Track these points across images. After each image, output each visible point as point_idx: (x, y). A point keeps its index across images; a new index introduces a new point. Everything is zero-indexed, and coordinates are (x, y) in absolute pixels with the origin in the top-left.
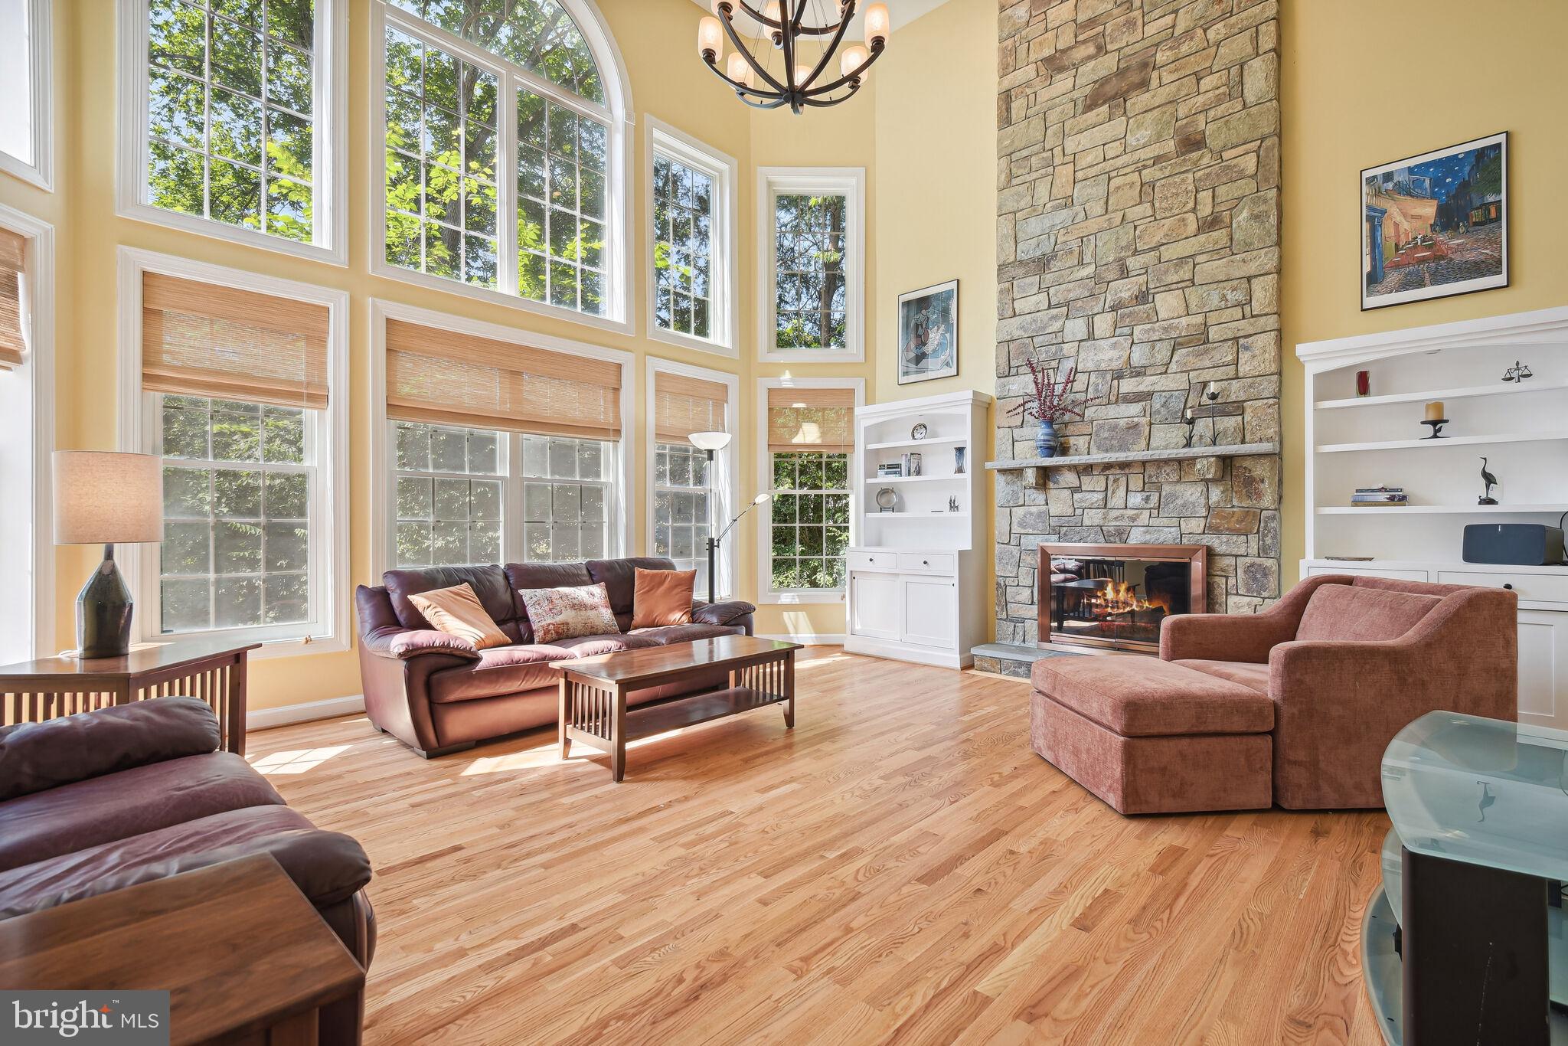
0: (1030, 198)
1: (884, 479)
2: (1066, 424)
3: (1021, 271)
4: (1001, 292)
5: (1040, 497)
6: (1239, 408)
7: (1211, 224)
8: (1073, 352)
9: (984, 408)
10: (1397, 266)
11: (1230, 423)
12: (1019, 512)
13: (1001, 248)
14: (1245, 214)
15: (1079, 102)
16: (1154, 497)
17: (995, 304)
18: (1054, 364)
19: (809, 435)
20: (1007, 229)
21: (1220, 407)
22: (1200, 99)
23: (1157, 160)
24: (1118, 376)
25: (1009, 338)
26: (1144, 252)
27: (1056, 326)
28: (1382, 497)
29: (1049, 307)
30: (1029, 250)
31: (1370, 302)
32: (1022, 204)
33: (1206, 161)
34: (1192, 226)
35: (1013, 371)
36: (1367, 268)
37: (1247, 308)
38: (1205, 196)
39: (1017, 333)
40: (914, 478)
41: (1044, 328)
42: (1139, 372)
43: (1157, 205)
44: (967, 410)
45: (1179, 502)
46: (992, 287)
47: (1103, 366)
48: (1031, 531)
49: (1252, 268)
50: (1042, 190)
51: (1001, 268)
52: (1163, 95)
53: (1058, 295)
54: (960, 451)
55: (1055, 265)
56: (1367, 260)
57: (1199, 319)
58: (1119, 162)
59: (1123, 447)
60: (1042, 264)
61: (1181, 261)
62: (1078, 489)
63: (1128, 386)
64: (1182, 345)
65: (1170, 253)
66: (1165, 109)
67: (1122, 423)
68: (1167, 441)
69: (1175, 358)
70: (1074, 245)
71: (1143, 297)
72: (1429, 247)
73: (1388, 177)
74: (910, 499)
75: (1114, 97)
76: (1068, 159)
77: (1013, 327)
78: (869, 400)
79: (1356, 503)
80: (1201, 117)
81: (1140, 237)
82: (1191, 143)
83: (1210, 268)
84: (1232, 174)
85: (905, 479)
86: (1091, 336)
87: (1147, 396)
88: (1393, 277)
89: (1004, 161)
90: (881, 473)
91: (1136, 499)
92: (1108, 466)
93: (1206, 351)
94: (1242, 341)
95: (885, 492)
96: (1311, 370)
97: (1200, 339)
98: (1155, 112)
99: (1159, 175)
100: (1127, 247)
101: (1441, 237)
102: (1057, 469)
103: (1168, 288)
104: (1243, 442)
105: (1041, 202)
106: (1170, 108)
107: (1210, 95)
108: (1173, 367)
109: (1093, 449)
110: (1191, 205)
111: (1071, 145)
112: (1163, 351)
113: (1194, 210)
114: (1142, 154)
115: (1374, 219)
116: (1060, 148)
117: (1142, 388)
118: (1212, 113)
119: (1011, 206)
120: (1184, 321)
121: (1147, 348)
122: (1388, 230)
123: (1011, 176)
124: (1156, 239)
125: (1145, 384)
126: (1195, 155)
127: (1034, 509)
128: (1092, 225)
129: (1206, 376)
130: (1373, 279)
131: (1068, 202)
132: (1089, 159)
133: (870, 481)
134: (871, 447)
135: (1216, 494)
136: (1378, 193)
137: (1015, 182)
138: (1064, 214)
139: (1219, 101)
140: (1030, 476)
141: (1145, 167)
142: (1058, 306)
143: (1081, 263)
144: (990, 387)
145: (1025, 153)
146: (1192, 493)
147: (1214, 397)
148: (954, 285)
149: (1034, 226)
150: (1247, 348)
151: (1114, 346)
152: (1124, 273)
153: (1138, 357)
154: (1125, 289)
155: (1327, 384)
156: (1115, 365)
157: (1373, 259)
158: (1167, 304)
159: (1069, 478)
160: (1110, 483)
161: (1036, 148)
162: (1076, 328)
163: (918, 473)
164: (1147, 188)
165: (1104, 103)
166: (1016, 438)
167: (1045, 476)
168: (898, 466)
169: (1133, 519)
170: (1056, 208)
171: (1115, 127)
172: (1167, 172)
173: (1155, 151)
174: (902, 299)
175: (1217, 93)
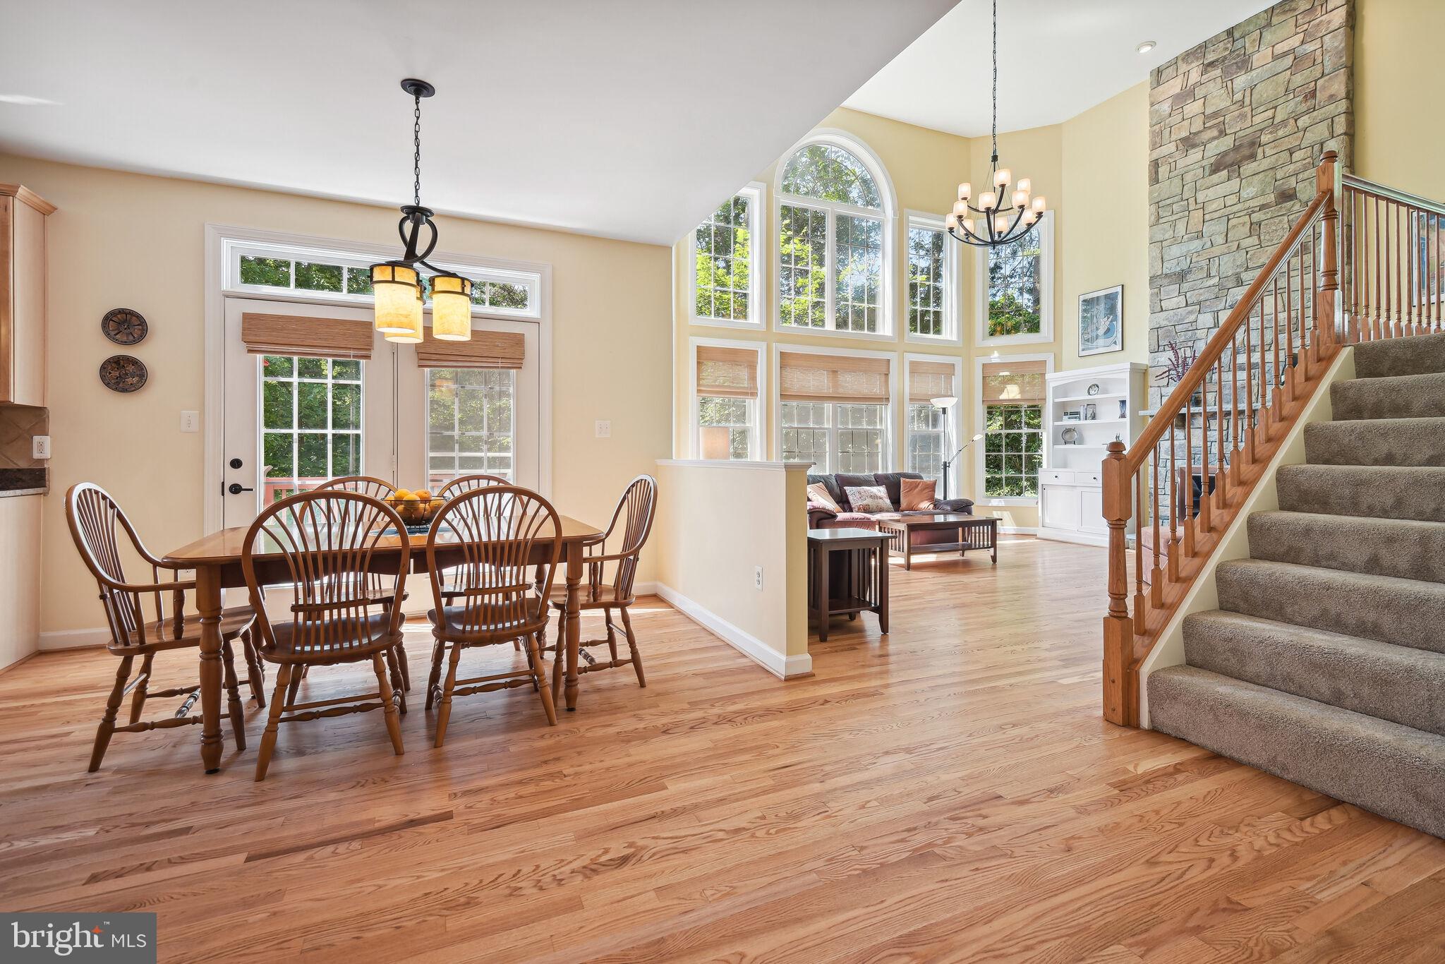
0: (1172, 232)
1: (1068, 422)
3: (1166, 281)
4: (1152, 295)
5: (1180, 434)
8: (1204, 335)
9: (1140, 375)
12: (1165, 445)
13: (1152, 266)
15: (1207, 169)
17: (1148, 303)
18: (1190, 344)
19: (1011, 393)
20: (1157, 253)
22: (1292, 167)
23: (1262, 207)
25: (1158, 326)
26: (1254, 268)
27: (1192, 318)
29: (1187, 305)
30: (1171, 267)
32: (1167, 236)
33: (1297, 208)
35: (1161, 348)
36: (1415, 278)
39: (1164, 323)
40: (1089, 422)
41: (1183, 320)
43: (1262, 238)
44: (1127, 376)
46: (1146, 291)
50: (1181, 227)
51: (1152, 279)
52: (1265, 164)
53: (1193, 297)
54: (1123, 402)
55: (1190, 277)
57: (1293, 314)
58: (1235, 208)
60: (1181, 276)
62: (1207, 428)
63: (1243, 358)
64: (1281, 332)
66: (1266, 173)
70: (1204, 263)
74: (1088, 435)
75: (1232, 165)
76: (1198, 206)
77: (1161, 319)
78: (1057, 368)
80: (1293, 179)
81: (1250, 259)
82: (1287, 196)
85: (1082, 422)
86: (1217, 325)
87: (1256, 366)
89: (1154, 208)
90: (1065, 418)
95: (1068, 431)
97: (1294, 328)
98: (1260, 175)
99: (1263, 217)
100: (1241, 266)
103: (1270, 293)
105: (1181, 235)
106: (1271, 173)
107: (1299, 164)
111: (1201, 197)
112: (1267, 335)
114: (1252, 203)
116: (1193, 199)
117: (1253, 360)
118: (1301, 176)
119: (1159, 237)
120: (1282, 315)
121: (1255, 333)
122: (1431, 252)
123: (1159, 217)
124: (1262, 260)
125: (1254, 358)
126: (1289, 204)
128: (1216, 251)
131: (1200, 235)
132: (1214, 206)
133: (1056, 423)
134: (1057, 400)
136: (1424, 227)
137: (1161, 221)
138: (1196, 244)
139: (1306, 168)
141: (1254, 212)
142: (1194, 304)
143: (1209, 276)
144: (1144, 358)
145: (1168, 202)
148: (1119, 289)
149: (1175, 251)
152: (1240, 283)
161: (1176, 199)
162: (1206, 319)
163: (1094, 417)
164: (1255, 227)
165: (1225, 168)
166: (1163, 393)
167: (1184, 420)
168: (1077, 413)
170: (1191, 240)
171: (1235, 183)
172: (1269, 216)
173: (1261, 201)
174: (1082, 298)
175: (1304, 162)
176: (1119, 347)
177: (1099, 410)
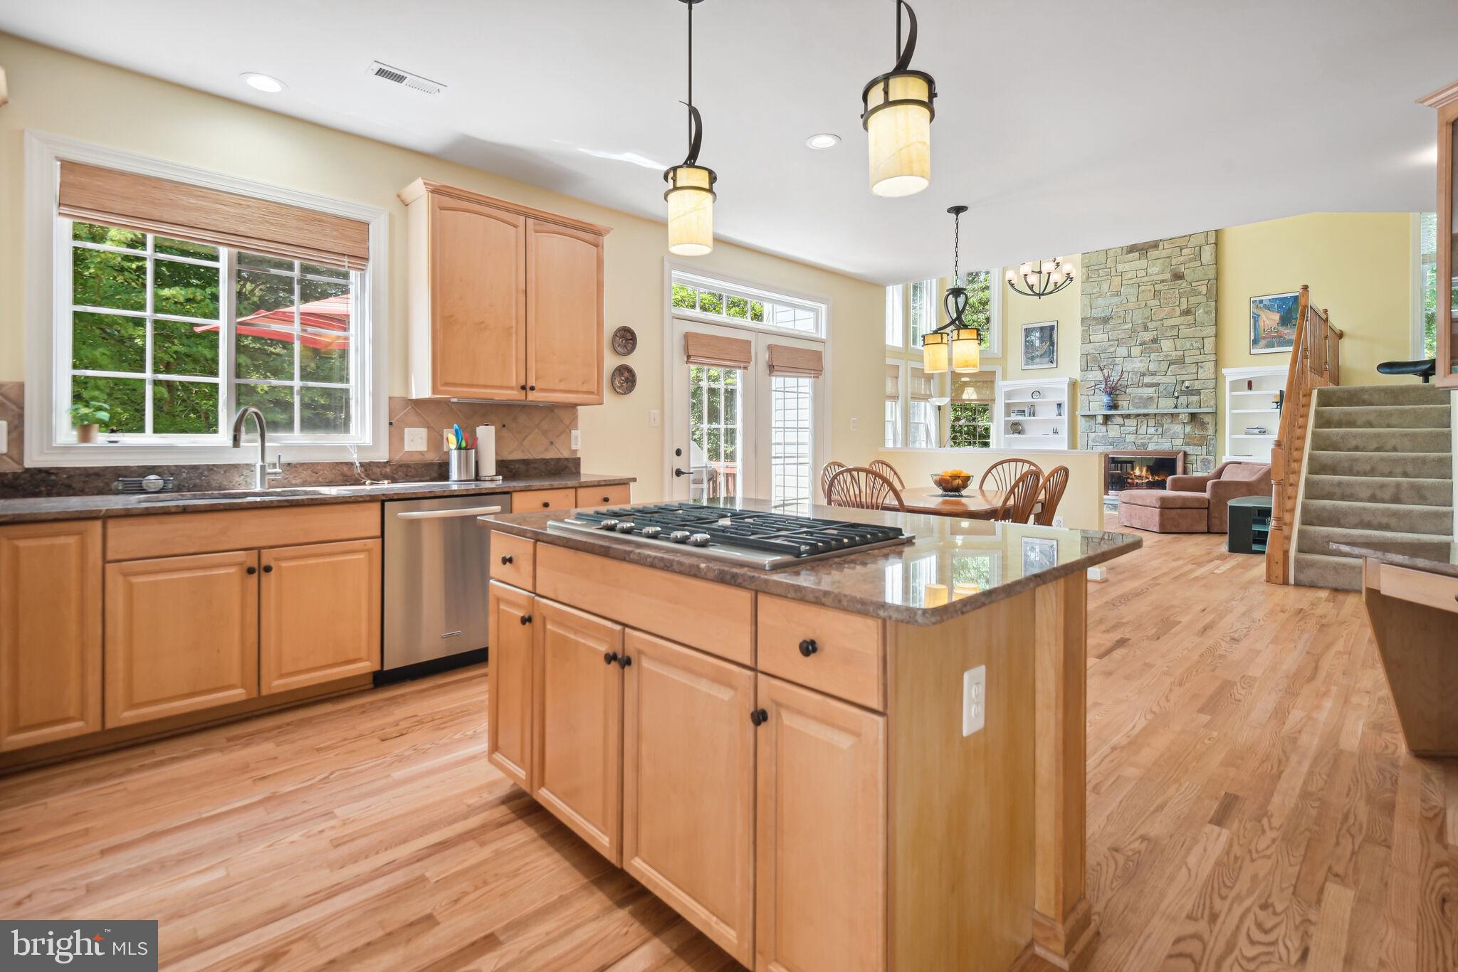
0: (1098, 289)
1: (1015, 418)
2: (1117, 395)
3: (1094, 322)
4: (1083, 331)
5: (1104, 428)
6: (1198, 392)
7: (1187, 312)
8: (1121, 362)
9: (1073, 385)
10: (1264, 338)
11: (1195, 398)
12: (1093, 435)
13: (1083, 311)
14: (1201, 311)
15: (1124, 249)
16: (1160, 429)
17: (1080, 336)
18: (1111, 367)
19: (970, 395)
20: (1087, 301)
21: (1190, 392)
22: (1182, 258)
23: (1162, 281)
24: (1143, 375)
25: (1087, 353)
26: (1156, 321)
27: (1112, 349)
28: (1257, 431)
29: (1109, 341)
30: (1097, 313)
31: (1253, 351)
32: (1095, 291)
33: (1184, 285)
34: (1178, 313)
35: (1089, 369)
36: (1252, 338)
37: (1202, 350)
38: (1184, 300)
39: (1091, 351)
40: (1032, 418)
41: (1106, 350)
42: (1153, 374)
43: (1162, 301)
44: (1065, 387)
45: (1172, 432)
46: (1078, 329)
47: (1136, 370)
48: (1098, 444)
49: (1204, 334)
50: (1105, 287)
51: (1083, 320)
52: (1165, 253)
53: (1113, 335)
54: (1059, 405)
55: (1112, 322)
56: (1252, 334)
57: (1181, 353)
58: (1145, 279)
59: (1145, 407)
60: (1106, 320)
61: (1173, 327)
62: (1123, 425)
63: (1147, 380)
64: (1173, 364)
65: (1169, 322)
66: (1164, 259)
67: (1145, 396)
68: (1166, 405)
69: (1170, 369)
70: (1122, 314)
71: (1155, 341)
72: (1277, 332)
73: (1261, 301)
74: (1027, 427)
75: (1142, 250)
76: (1118, 274)
77: (1089, 348)
78: (1004, 377)
79: (1246, 434)
80: (1183, 266)
81: (1153, 314)
82: (1178, 276)
83: (1185, 331)
84: (1195, 293)
85: (1027, 418)
86: (1130, 356)
87: (1157, 385)
88: (1263, 342)
89: (1085, 270)
90: (1012, 414)
91: (1151, 430)
92: (1138, 415)
93: (1184, 367)
94: (1199, 364)
95: (1015, 424)
96: (1228, 380)
97: (1181, 361)
98: (1161, 260)
99: (1163, 288)
100: (1147, 318)
101: (1281, 329)
102: (1112, 416)
103: (1167, 338)
104: (1200, 407)
105: (1105, 292)
106: (1168, 260)
107: (1186, 257)
108: (1169, 373)
109: (1131, 408)
110: (1177, 303)
111: (1120, 268)
112: (1164, 365)
113: (1179, 306)
114: (1155, 278)
115: (1256, 318)
116: (1114, 268)
117: (1155, 381)
118: (1187, 266)
119: (1089, 291)
120: (1174, 353)
121: (1156, 363)
122: (1261, 323)
123: (1088, 277)
124: (1162, 316)
125: (1156, 379)
126: (1179, 282)
127: (1101, 434)
128: (1131, 306)
129: (1184, 378)
130: (1255, 342)
131: (1119, 294)
132: (1129, 276)
133: (1006, 418)
134: (1007, 402)
135: (1188, 429)
136: (1257, 307)
137: (1090, 280)
138: (1116, 300)
139: (1190, 260)
140: (1100, 419)
141: (1156, 283)
142: (1113, 340)
143: (1125, 322)
144: (1077, 375)
145: (1096, 267)
146: (1177, 428)
147: (1187, 387)
148: (1055, 323)
149: (1101, 302)
150: (1202, 367)
151: (1141, 361)
152: (1146, 329)
153: (1153, 367)
154: (1147, 336)
155: (1235, 385)
156: (1141, 370)
157: (1255, 334)
158: (1166, 345)
159: (1120, 420)
160: (1139, 423)
161: (1102, 266)
162: (1122, 351)
163: (1034, 416)
164: (1157, 294)
165: (1136, 252)
166: (1091, 400)
167: (1107, 418)
168: (1024, 411)
169: (1150, 439)
170: (1112, 296)
171: (1143, 263)
172: (1166, 288)
173: (1161, 277)
174: (1024, 327)
175: (1190, 257)
176: (1055, 365)
177: (1037, 409)
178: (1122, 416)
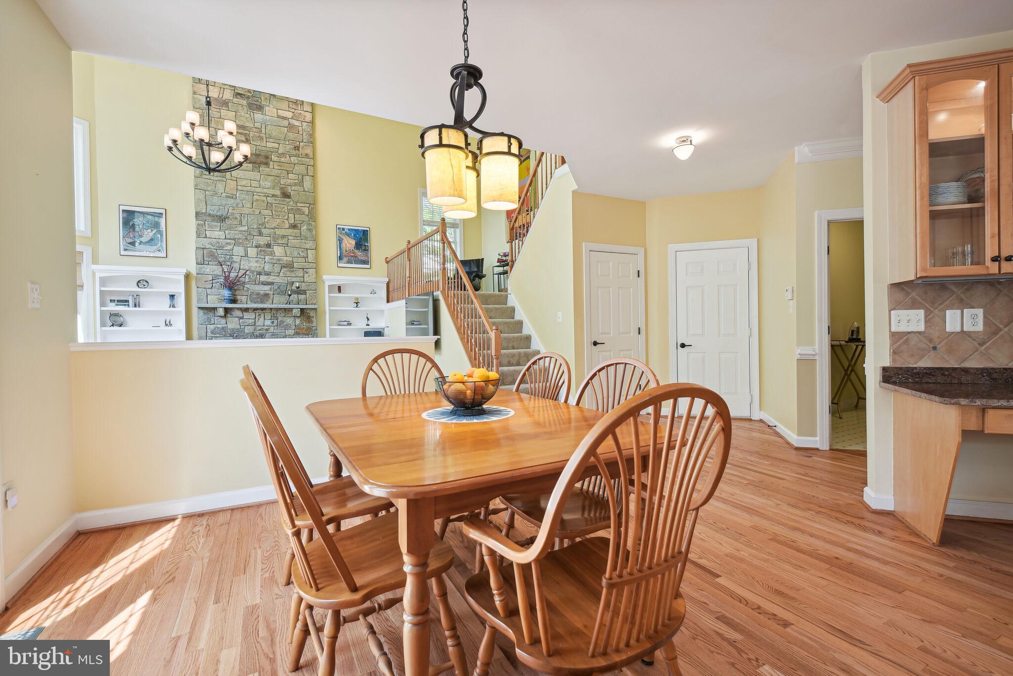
0: (214, 188)
1: (113, 308)
2: (236, 290)
3: (210, 218)
4: (199, 225)
5: (223, 321)
6: (304, 293)
7: (294, 226)
8: (238, 260)
10: (346, 256)
11: (302, 297)
12: (212, 327)
13: (197, 204)
14: (305, 227)
16: (276, 322)
17: (195, 229)
18: (229, 263)
20: (201, 197)
21: (299, 291)
22: (289, 181)
23: (273, 196)
24: (260, 274)
25: (204, 247)
26: (269, 228)
27: (229, 247)
28: (346, 323)
29: (225, 239)
30: (212, 210)
31: (340, 265)
32: (209, 189)
33: (291, 203)
34: (287, 226)
35: (206, 262)
36: (339, 255)
37: (306, 259)
38: (291, 216)
39: (208, 246)
40: (137, 309)
41: (223, 247)
42: (268, 274)
43: (274, 213)
45: (285, 324)
46: (192, 222)
47: (252, 269)
48: (218, 335)
49: (308, 246)
50: (221, 187)
51: (197, 214)
52: (275, 172)
53: (231, 234)
54: (172, 296)
55: (228, 222)
56: (339, 252)
57: (291, 259)
58: (258, 190)
59: (262, 302)
60: (222, 219)
61: (283, 237)
62: (242, 318)
63: (263, 278)
64: (284, 267)
65: (279, 232)
66: (276, 178)
67: (262, 292)
68: (279, 302)
69: (282, 271)
70: (238, 216)
71: (268, 246)
72: (354, 253)
73: (343, 229)
74: (128, 319)
75: (254, 163)
76: (234, 179)
77: (205, 242)
78: (95, 261)
79: (339, 325)
80: (289, 187)
81: (267, 222)
82: (286, 195)
83: (293, 242)
84: (299, 211)
85: (132, 309)
86: (246, 255)
87: (272, 284)
88: (345, 259)
90: (112, 304)
91: (268, 323)
92: (255, 309)
93: (293, 271)
94: (305, 270)
95: (114, 315)
96: (327, 284)
97: (290, 266)
98: (272, 177)
99: (274, 202)
100: (262, 224)
101: (356, 251)
102: (231, 309)
103: (279, 245)
104: (306, 304)
105: (220, 192)
106: (278, 179)
107: (292, 181)
108: (281, 274)
109: (249, 302)
110: (286, 217)
112: (277, 268)
113: (287, 219)
114: (267, 191)
115: (340, 241)
117: (269, 280)
118: (293, 188)
119: (202, 187)
120: (285, 259)
121: (271, 265)
122: (343, 245)
124: (274, 225)
125: (271, 279)
126: (288, 200)
127: (219, 326)
128: (246, 210)
129: (294, 279)
130: (340, 258)
131: (234, 197)
132: (244, 183)
133: (103, 309)
135: (298, 321)
136: (341, 233)
137: (205, 177)
138: (233, 202)
139: (296, 185)
140: (221, 312)
141: (269, 196)
142: (230, 239)
143: (241, 224)
144: (193, 269)
146: (289, 321)
147: (298, 288)
148: (163, 211)
149: (216, 200)
150: (307, 273)
151: (257, 262)
152: (260, 234)
153: (267, 268)
154: (263, 241)
155: (331, 287)
156: (258, 269)
157: (340, 252)
158: (278, 251)
159: (239, 313)
160: (257, 316)
162: (239, 250)
163: (139, 307)
164: (270, 205)
165: (250, 163)
166: (208, 293)
167: (227, 310)
168: (127, 301)
169: (267, 330)
170: (228, 197)
171: (255, 175)
172: (278, 202)
173: (272, 192)
174: (122, 208)
175: (295, 181)
177: (142, 300)
178: (240, 309)
